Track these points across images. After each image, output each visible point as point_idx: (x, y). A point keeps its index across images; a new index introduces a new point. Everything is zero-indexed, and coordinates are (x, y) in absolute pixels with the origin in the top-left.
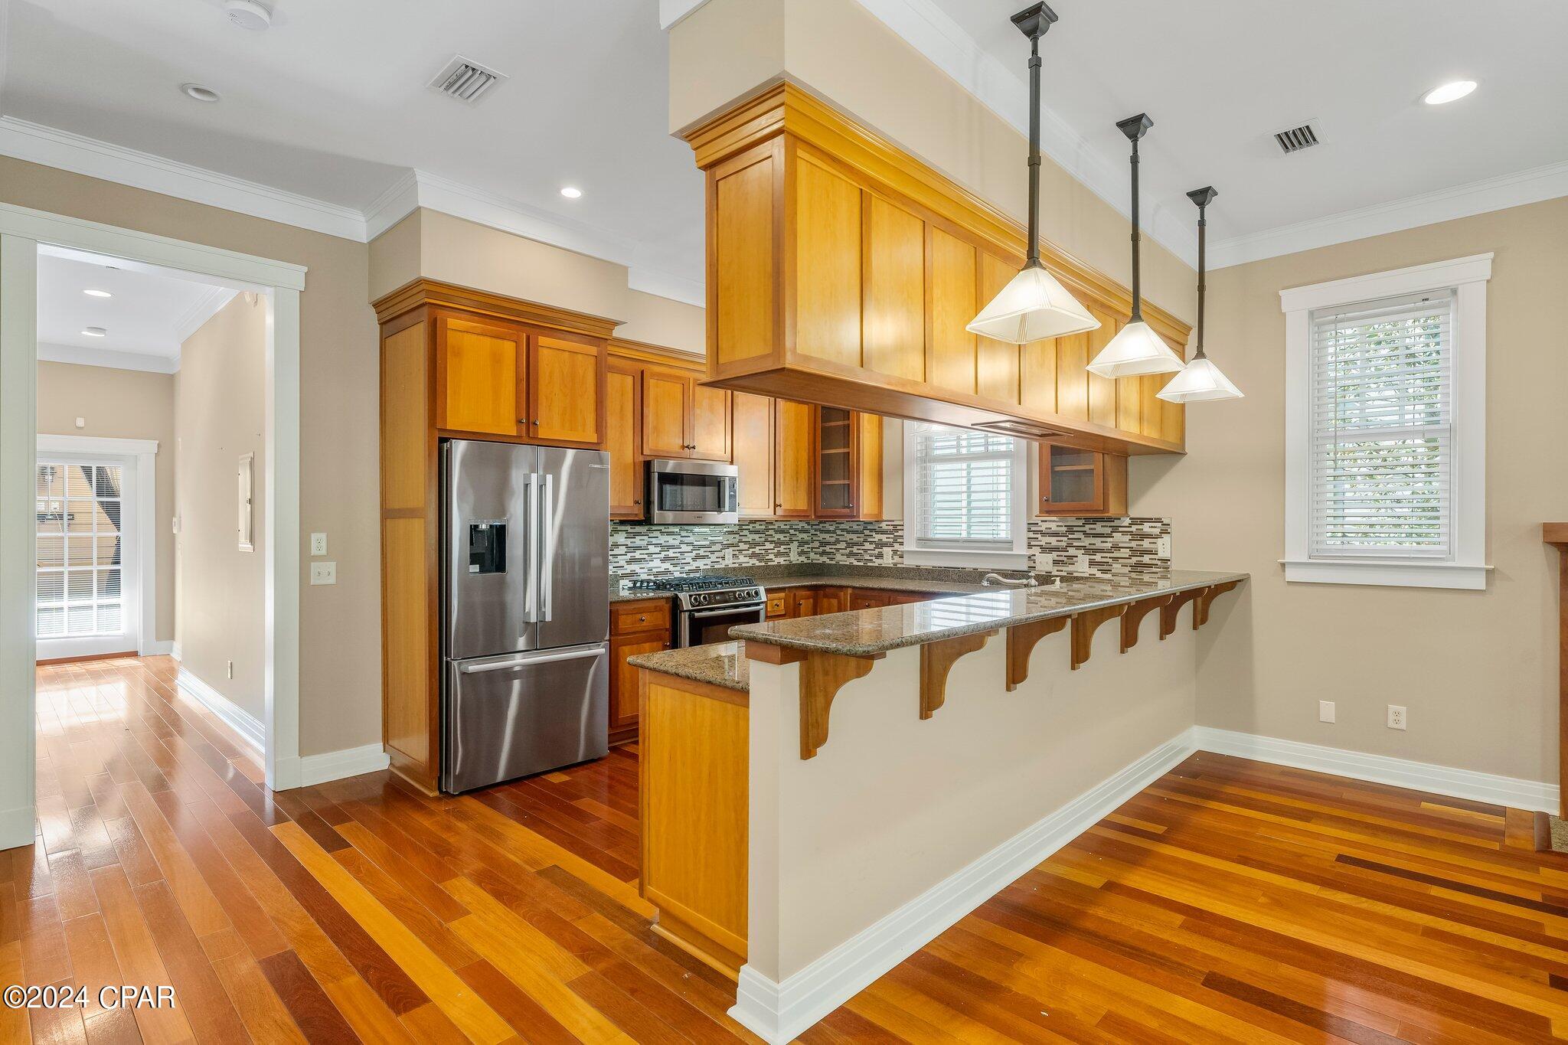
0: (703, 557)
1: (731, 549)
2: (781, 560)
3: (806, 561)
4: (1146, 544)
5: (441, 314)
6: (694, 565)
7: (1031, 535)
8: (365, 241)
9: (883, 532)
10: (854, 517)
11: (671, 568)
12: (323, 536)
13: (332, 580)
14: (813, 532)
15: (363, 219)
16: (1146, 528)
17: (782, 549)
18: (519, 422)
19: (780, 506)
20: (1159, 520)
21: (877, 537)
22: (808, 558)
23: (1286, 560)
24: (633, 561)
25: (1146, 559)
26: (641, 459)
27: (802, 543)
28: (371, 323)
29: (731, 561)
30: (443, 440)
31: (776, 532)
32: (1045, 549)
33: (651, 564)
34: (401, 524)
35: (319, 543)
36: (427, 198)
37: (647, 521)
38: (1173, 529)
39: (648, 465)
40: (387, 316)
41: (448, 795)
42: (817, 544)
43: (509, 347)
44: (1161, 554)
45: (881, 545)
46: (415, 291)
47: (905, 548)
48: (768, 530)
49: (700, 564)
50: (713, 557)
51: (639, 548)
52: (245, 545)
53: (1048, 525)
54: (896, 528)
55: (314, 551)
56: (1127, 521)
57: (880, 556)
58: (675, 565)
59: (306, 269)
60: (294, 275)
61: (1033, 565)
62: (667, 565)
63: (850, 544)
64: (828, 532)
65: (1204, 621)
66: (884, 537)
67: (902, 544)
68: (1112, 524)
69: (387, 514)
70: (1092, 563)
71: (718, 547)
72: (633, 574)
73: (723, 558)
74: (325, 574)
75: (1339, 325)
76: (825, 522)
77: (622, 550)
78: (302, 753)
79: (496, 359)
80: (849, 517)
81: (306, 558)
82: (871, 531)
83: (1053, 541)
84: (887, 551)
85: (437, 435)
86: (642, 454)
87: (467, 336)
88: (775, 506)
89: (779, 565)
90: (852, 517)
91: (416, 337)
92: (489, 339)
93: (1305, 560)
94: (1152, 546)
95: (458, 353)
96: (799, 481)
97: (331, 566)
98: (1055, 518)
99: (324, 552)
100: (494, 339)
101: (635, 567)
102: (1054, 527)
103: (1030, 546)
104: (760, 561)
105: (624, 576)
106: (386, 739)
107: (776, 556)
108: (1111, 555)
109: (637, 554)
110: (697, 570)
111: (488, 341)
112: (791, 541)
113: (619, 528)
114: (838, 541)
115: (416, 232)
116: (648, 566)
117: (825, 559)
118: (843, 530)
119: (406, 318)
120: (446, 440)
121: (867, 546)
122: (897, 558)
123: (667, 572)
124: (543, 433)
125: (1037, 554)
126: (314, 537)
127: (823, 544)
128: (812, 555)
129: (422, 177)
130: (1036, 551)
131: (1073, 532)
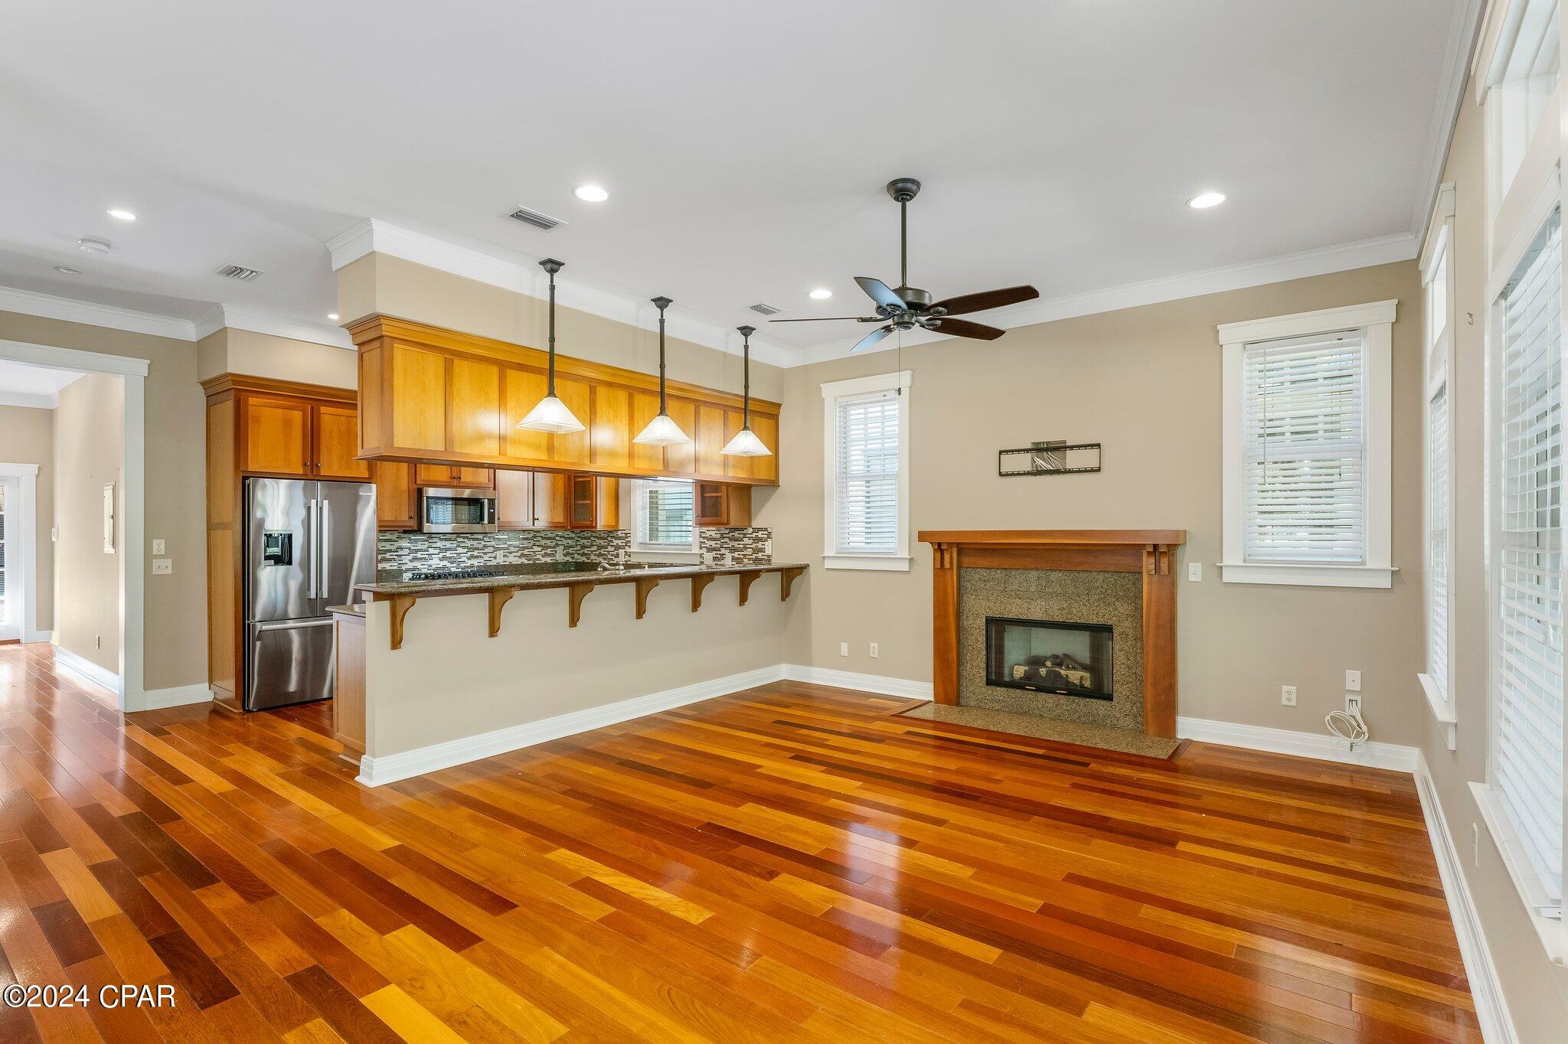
0: (477, 557)
1: (502, 551)
2: (548, 560)
3: (571, 560)
4: (760, 545)
5: (243, 395)
6: (469, 563)
7: (702, 540)
8: (195, 341)
9: (619, 538)
10: (594, 527)
11: (449, 565)
12: (163, 542)
13: (169, 571)
14: (576, 538)
15: (193, 325)
16: (760, 534)
17: (549, 551)
18: (305, 464)
19: (538, 519)
20: (766, 529)
21: (616, 542)
22: (573, 558)
23: (826, 554)
24: (415, 559)
25: (760, 555)
26: (416, 487)
27: (566, 547)
28: (200, 396)
29: (503, 559)
30: (245, 478)
31: (543, 538)
32: (710, 550)
33: (430, 562)
34: (219, 532)
35: (159, 546)
36: (229, 323)
37: (419, 530)
38: (773, 535)
39: (420, 492)
40: (212, 391)
41: (249, 711)
42: (579, 548)
43: (297, 415)
44: (768, 552)
45: (618, 547)
46: (225, 380)
47: (631, 550)
48: (535, 537)
49: (475, 562)
50: (486, 558)
51: (421, 550)
52: (108, 549)
53: (709, 533)
54: (627, 535)
55: (155, 552)
56: (751, 530)
57: (617, 556)
58: (452, 563)
59: (149, 362)
60: (141, 366)
61: (702, 560)
62: (445, 563)
63: (600, 547)
64: (586, 538)
65: (788, 595)
66: (619, 542)
67: (630, 547)
68: (742, 532)
69: (211, 527)
70: (733, 559)
71: (491, 549)
72: (415, 569)
73: (495, 558)
74: (163, 567)
75: (849, 408)
76: (584, 531)
77: (406, 551)
78: (146, 688)
79: (287, 423)
80: (589, 527)
81: (149, 556)
82: (612, 537)
83: (713, 543)
84: (622, 552)
85: (241, 475)
86: (416, 483)
87: (263, 409)
88: (534, 519)
89: (546, 563)
90: (592, 527)
91: (228, 407)
92: (282, 410)
93: (833, 555)
94: (763, 547)
95: (257, 420)
96: (556, 501)
97: (169, 562)
98: (714, 529)
99: (163, 552)
100: (285, 410)
101: (418, 564)
102: (713, 534)
103: (701, 548)
104: (529, 560)
105: (408, 570)
106: (211, 681)
107: (543, 556)
108: (743, 553)
109: (419, 555)
110: (472, 566)
111: (280, 411)
112: (557, 545)
113: (403, 535)
114: (592, 545)
115: (225, 343)
116: (428, 563)
117: (584, 559)
118: (595, 537)
119: (222, 395)
120: (248, 478)
121: (610, 549)
122: (627, 557)
123: (444, 567)
124: (323, 472)
125: (705, 553)
126: (155, 542)
127: (583, 547)
128: (576, 556)
129: (227, 308)
130: (704, 551)
131: (723, 538)
